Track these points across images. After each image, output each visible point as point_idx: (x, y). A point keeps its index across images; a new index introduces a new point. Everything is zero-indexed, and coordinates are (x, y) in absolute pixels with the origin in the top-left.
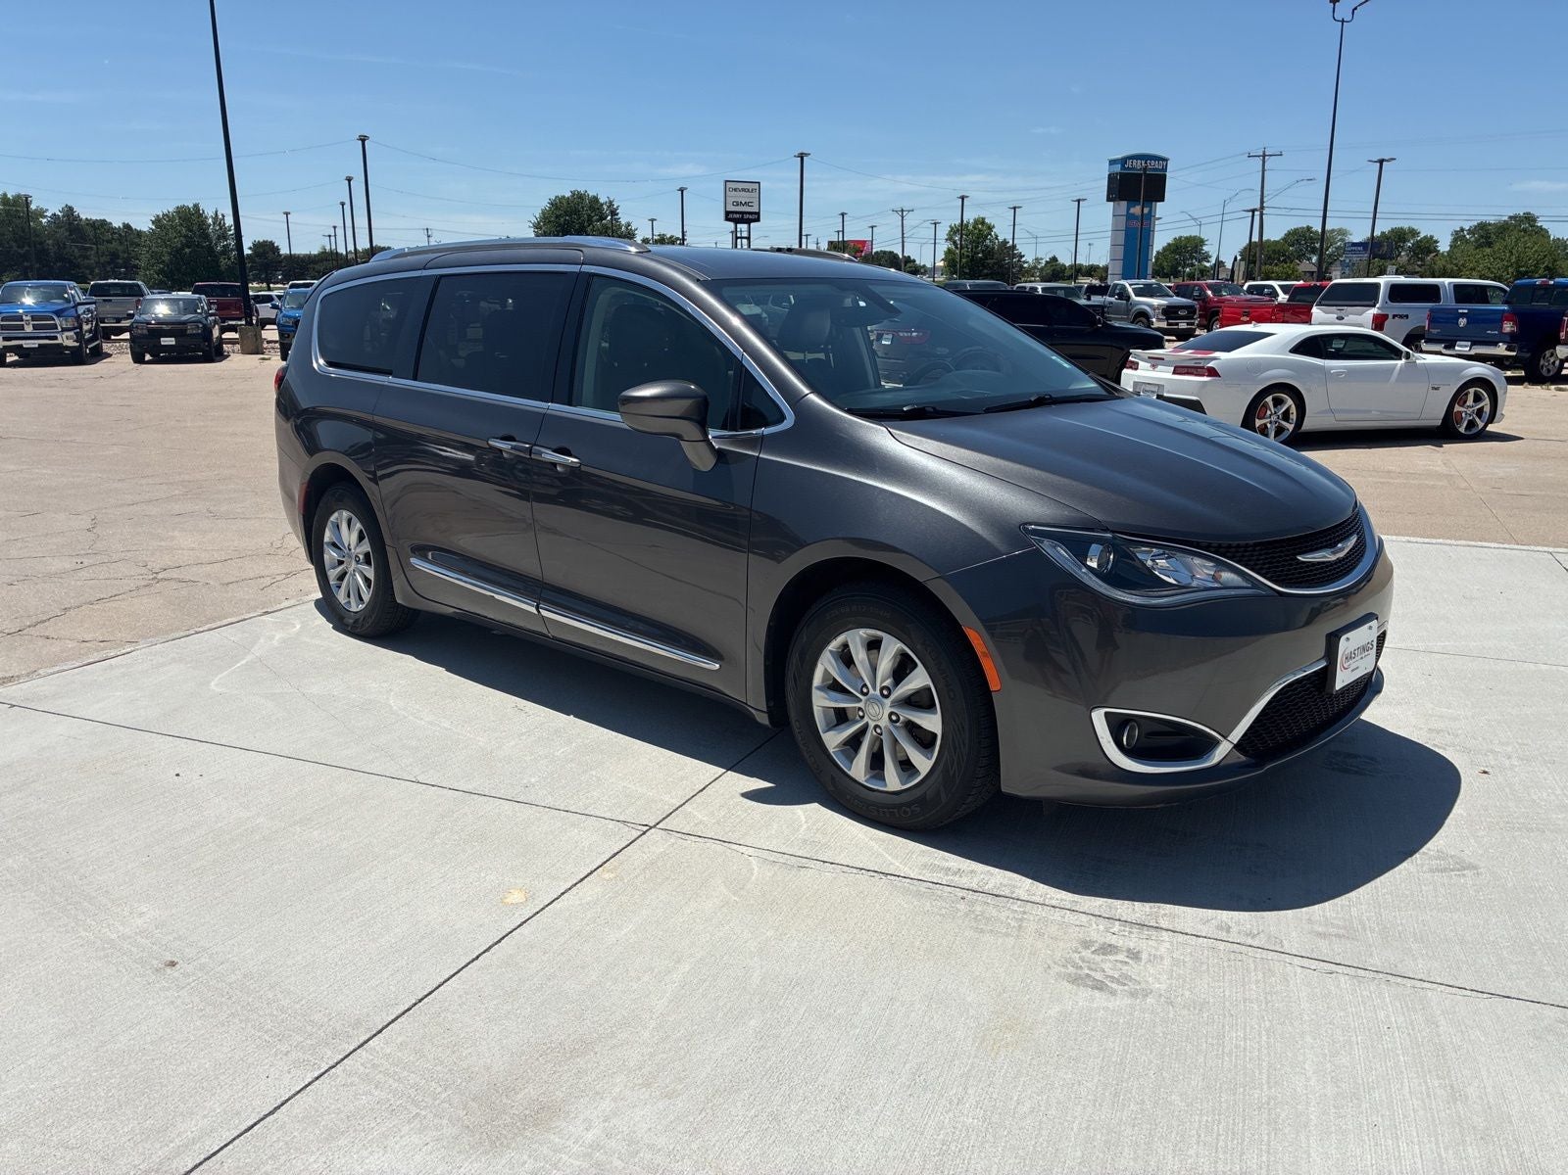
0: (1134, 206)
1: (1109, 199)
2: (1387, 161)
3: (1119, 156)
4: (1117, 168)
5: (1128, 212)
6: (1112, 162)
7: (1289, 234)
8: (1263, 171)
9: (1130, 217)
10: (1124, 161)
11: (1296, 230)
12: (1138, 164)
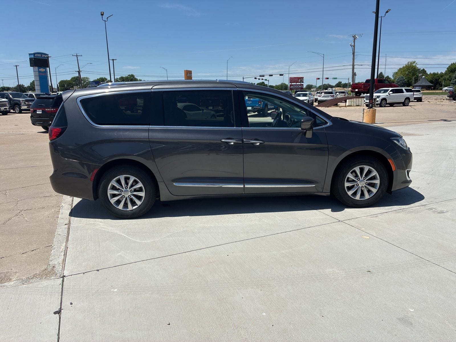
0: (40, 69)
1: (31, 66)
2: (115, 60)
3: (33, 53)
4: (32, 56)
5: (38, 70)
6: (30, 54)
7: (72, 78)
8: (78, 60)
9: (39, 72)
10: (34, 54)
11: (74, 77)
12: (39, 55)
